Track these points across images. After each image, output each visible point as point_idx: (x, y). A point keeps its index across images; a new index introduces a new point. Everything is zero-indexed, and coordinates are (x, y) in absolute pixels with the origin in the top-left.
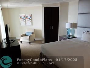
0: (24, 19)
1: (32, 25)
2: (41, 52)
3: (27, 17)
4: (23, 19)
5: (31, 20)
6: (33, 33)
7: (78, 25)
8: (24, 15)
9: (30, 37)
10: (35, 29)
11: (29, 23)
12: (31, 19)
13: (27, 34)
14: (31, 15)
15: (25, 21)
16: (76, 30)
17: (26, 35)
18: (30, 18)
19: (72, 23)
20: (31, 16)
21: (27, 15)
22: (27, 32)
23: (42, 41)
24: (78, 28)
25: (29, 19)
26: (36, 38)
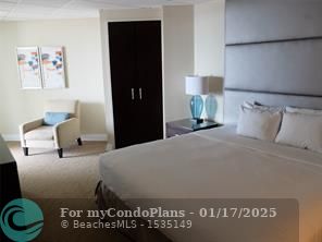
0: (35, 63)
1: (67, 86)
2: (99, 184)
3: (45, 57)
4: (31, 63)
5: (61, 70)
6: (69, 116)
7: (227, 84)
8: (35, 49)
9: (58, 129)
10: (77, 102)
11: (54, 78)
12: (60, 66)
13: (47, 121)
14: (63, 49)
15: (37, 70)
16: (219, 99)
17: (43, 124)
18: (59, 62)
19: (205, 75)
20: (62, 54)
21: (44, 51)
22: (49, 113)
23: (105, 143)
24: (227, 93)
25: (55, 63)
26: (83, 133)
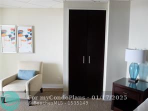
0: (13, 36)
1: (34, 52)
3: (20, 32)
4: (10, 36)
5: (31, 41)
6: (36, 73)
8: (14, 27)
10: (41, 63)
11: (26, 46)
12: (30, 39)
13: (20, 76)
14: (33, 27)
15: (14, 41)
17: (17, 78)
18: (29, 36)
20: (32, 31)
21: (20, 28)
22: (21, 71)
25: (27, 36)
26: (43, 83)
